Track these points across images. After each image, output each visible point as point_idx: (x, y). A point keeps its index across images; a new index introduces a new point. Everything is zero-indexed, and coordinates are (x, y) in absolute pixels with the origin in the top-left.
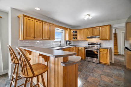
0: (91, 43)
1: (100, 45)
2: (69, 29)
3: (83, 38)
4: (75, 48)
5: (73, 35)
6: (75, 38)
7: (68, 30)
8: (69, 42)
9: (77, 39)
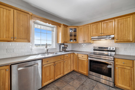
0: (99, 48)
1: (114, 51)
2: (64, 25)
3: (86, 39)
4: (72, 55)
5: (71, 35)
6: (74, 39)
7: (62, 26)
8: (63, 46)
9: (76, 41)
